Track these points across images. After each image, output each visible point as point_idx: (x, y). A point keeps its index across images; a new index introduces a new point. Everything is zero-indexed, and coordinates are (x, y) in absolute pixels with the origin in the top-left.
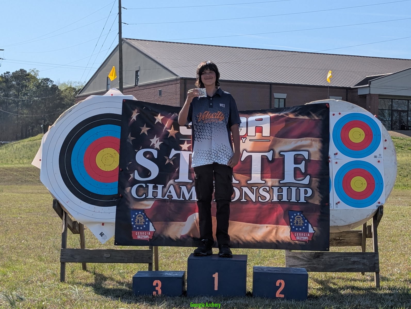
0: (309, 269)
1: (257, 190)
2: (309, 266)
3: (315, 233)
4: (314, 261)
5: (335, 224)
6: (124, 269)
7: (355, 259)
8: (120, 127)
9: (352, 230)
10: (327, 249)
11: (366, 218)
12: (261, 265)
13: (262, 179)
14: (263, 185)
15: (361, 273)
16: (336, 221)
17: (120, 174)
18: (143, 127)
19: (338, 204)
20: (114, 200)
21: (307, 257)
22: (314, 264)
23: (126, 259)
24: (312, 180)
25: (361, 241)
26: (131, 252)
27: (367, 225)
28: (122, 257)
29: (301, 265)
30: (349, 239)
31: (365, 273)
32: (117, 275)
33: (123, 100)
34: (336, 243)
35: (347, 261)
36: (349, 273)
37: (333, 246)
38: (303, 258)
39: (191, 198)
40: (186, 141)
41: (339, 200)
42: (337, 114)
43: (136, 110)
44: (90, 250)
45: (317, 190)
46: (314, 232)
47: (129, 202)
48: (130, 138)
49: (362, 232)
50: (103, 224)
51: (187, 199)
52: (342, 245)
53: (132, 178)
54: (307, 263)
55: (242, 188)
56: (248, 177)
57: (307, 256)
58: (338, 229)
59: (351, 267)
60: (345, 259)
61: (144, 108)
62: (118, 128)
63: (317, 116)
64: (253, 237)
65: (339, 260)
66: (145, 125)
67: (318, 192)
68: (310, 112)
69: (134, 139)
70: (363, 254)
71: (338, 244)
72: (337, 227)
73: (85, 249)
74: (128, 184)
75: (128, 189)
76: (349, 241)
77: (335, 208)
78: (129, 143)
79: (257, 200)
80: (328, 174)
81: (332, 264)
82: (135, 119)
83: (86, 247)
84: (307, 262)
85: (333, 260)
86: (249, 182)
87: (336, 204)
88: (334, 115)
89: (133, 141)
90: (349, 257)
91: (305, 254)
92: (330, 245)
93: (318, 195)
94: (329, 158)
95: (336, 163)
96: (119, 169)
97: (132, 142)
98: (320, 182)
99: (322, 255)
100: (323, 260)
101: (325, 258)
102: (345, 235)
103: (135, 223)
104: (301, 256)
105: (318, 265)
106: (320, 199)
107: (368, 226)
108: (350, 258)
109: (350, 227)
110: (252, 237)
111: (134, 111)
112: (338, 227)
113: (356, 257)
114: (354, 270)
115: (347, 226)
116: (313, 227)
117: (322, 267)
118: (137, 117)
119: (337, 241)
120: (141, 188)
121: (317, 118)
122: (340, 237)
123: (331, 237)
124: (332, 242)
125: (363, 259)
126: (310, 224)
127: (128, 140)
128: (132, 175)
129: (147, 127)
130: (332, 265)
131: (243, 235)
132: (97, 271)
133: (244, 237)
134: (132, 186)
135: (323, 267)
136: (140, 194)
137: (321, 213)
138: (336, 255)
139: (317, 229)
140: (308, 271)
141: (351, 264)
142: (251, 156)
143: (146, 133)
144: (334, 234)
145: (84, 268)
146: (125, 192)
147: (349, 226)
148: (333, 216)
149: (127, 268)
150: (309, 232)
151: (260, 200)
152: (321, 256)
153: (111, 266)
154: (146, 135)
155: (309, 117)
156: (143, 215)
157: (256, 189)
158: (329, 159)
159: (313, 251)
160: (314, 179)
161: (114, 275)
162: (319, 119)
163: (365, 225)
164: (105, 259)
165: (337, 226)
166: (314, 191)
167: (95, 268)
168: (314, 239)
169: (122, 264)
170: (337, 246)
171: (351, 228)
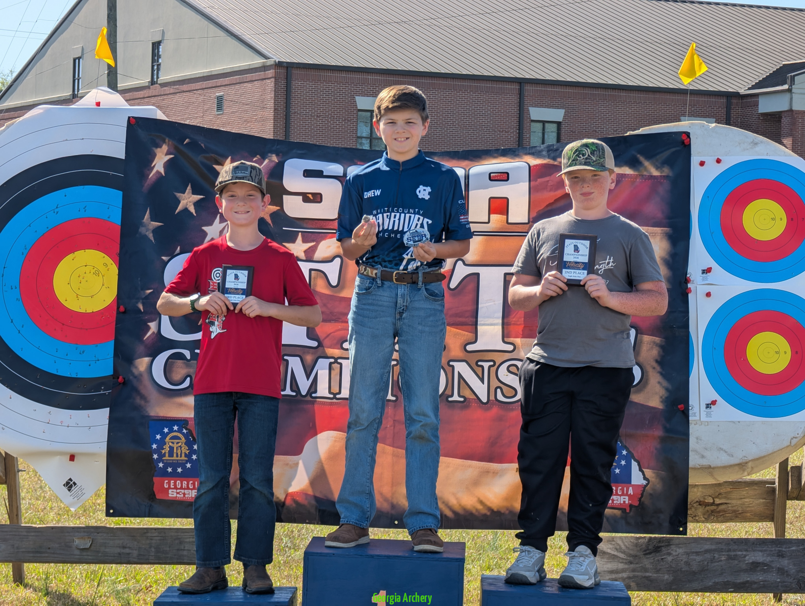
0: (633, 584)
1: (493, 369)
2: (631, 574)
3: (647, 484)
4: (647, 562)
5: (704, 462)
6: (126, 580)
7: (758, 556)
8: (120, 193)
9: (749, 477)
10: (681, 529)
11: (787, 446)
12: (499, 572)
13: (506, 340)
14: (508, 356)
15: (771, 595)
16: (707, 454)
17: (118, 321)
18: (184, 193)
19: (712, 406)
20: (102, 392)
21: (626, 550)
22: (646, 570)
23: (135, 553)
24: (641, 342)
25: (773, 510)
26: (149, 535)
27: (790, 464)
28: (124, 547)
29: (611, 572)
30: (739, 502)
31: (783, 595)
32: (108, 597)
33: (129, 118)
34: (704, 514)
35: (736, 562)
36: (739, 595)
37: (698, 522)
38: (616, 553)
39: (313, 390)
40: (300, 234)
41: (715, 396)
42: (710, 161)
43: (165, 148)
44: (35, 528)
45: (654, 368)
46: (645, 482)
47: (143, 397)
48: (149, 225)
49: (777, 484)
50: (72, 458)
51: (304, 392)
52: (719, 519)
53: (153, 333)
54: (626, 566)
55: (451, 363)
56: (467, 333)
57: (627, 547)
58: (711, 474)
59: (744, 578)
60: (730, 558)
61: (187, 141)
62: (115, 197)
63: (657, 168)
64: (482, 498)
65: (713, 560)
66: (189, 187)
67: (658, 375)
68: (639, 156)
69: (161, 226)
70: (780, 544)
71: (709, 516)
72: (709, 469)
73: (22, 525)
74: (141, 349)
75: (142, 363)
76: (740, 509)
77: (704, 419)
78: (146, 237)
79: (492, 398)
80: (686, 326)
81: (694, 569)
82: (162, 171)
83: (23, 521)
84: (626, 563)
85: (698, 558)
86: (470, 348)
87: (708, 406)
88: (702, 164)
89: (156, 231)
90: (741, 551)
91: (620, 542)
92: (689, 518)
93: (659, 383)
94: (687, 281)
95: (708, 295)
96: (118, 308)
97: (153, 236)
98: (662, 347)
99: (669, 545)
100: (670, 558)
101: (674, 553)
102: (730, 492)
103: (161, 456)
104: (610, 549)
105: (658, 571)
106: (663, 392)
107: (792, 468)
108: (744, 553)
109: (744, 470)
110: (479, 499)
111: (159, 149)
112: (711, 470)
113: (761, 551)
114: (755, 586)
115: (737, 468)
116: (644, 470)
117: (666, 577)
118: (169, 165)
119: (707, 508)
120: (179, 363)
121: (655, 173)
122: (716, 497)
123: (694, 495)
124: (693, 510)
125: (779, 556)
126: (635, 460)
127: (142, 230)
128: (153, 326)
129: (193, 193)
130: (694, 573)
131: (454, 494)
132: (53, 586)
133: (457, 499)
134: (154, 355)
135: (672, 578)
136: (177, 377)
137: (667, 430)
138: (707, 547)
139: (654, 475)
140: (629, 588)
141: (745, 571)
142: (478, 275)
143: (192, 209)
144: (700, 489)
145: (19, 578)
146: (134, 371)
147: (742, 466)
148: (697, 439)
149: (134, 577)
150: (632, 483)
151: (500, 397)
152: (663, 549)
153: (91, 573)
154: (192, 213)
155: (634, 170)
156: (183, 434)
157: (490, 367)
158: (689, 285)
159: (642, 535)
160: (646, 338)
161: (101, 597)
162: (661, 176)
163: (784, 465)
164: (77, 552)
165: (710, 467)
166: (647, 372)
167: (47, 578)
168: (646, 500)
169: (123, 568)
170: (707, 520)
171: (746, 473)
